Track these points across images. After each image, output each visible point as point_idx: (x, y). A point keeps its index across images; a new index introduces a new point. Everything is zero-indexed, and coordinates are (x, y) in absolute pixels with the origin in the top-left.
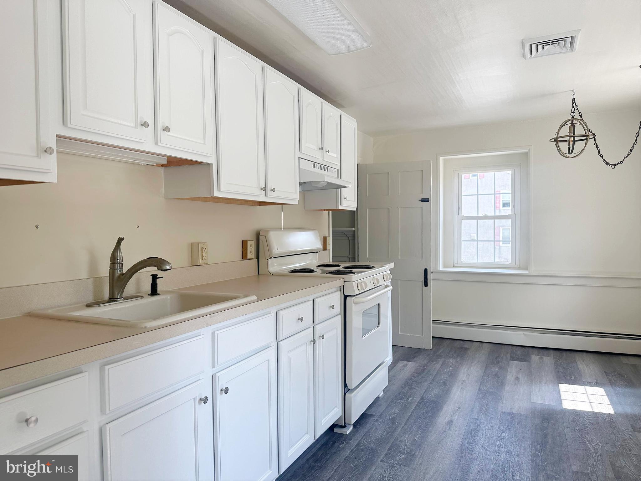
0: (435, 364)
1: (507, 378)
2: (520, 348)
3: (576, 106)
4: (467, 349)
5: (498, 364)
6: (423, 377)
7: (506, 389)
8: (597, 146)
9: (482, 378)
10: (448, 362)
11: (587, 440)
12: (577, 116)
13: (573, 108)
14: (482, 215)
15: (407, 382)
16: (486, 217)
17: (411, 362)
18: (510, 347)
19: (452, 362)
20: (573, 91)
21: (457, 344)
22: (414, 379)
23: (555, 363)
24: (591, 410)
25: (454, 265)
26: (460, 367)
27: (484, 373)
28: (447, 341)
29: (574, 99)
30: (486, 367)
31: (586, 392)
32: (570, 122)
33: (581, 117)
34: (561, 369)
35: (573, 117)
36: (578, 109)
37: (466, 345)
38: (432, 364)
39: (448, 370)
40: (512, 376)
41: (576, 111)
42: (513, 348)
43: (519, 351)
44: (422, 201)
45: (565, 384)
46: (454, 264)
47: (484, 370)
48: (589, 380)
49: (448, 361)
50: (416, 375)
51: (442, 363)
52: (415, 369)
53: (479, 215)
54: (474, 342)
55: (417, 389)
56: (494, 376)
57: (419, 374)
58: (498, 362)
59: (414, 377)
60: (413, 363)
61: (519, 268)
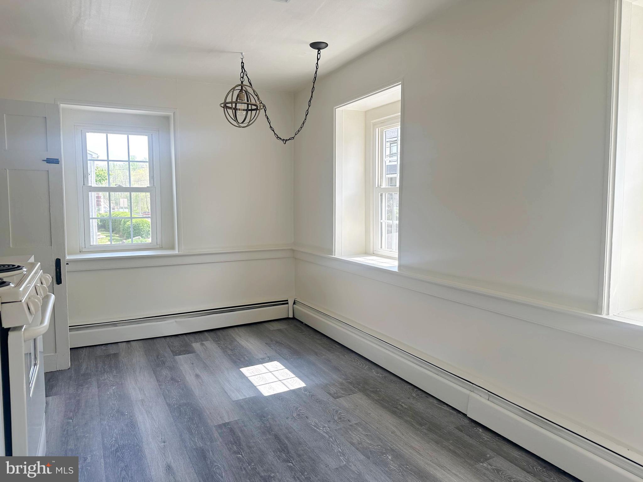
0: (88, 388)
1: (187, 379)
2: (173, 338)
3: (245, 71)
4: (116, 355)
5: (165, 364)
6: (83, 414)
7: (196, 395)
8: (268, 119)
9: (161, 389)
10: (104, 380)
11: (313, 425)
12: (246, 82)
13: (242, 72)
14: (116, 186)
15: (66, 431)
16: (120, 189)
17: (51, 397)
18: (163, 339)
19: (109, 378)
20: (242, 53)
21: (99, 351)
22: (73, 421)
23: (219, 346)
24: (288, 390)
25: (81, 250)
26: (123, 382)
27: (157, 381)
28: (84, 350)
29: (242, 62)
30: (154, 373)
31: (268, 370)
32: (240, 88)
33: (250, 84)
34: (230, 352)
35: (242, 82)
36: (246, 75)
37: (112, 350)
38: (84, 390)
39: (111, 391)
40: (191, 375)
41: (245, 77)
42: (166, 340)
43: (176, 342)
44: (47, 163)
45: (245, 367)
46: (81, 248)
47: (155, 377)
48: (261, 356)
49: (103, 378)
50: (71, 414)
51: (96, 384)
52: (64, 406)
53: (111, 186)
54: (119, 344)
55: (87, 436)
56: (172, 381)
57: (75, 411)
58: (164, 363)
59: (71, 419)
60: (55, 397)
61: (161, 248)
